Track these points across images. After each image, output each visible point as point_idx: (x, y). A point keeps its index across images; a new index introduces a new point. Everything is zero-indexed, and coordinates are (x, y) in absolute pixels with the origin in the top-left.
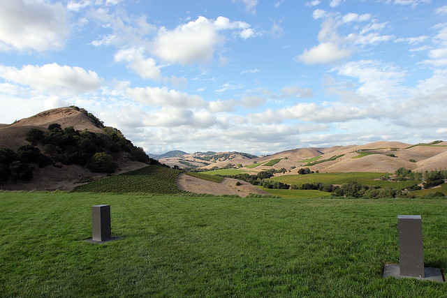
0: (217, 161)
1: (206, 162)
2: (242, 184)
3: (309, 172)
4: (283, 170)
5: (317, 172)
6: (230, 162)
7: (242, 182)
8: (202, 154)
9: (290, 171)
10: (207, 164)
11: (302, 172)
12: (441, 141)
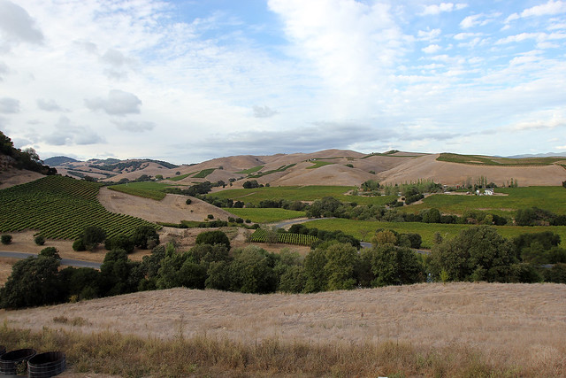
0: (124, 171)
1: (108, 172)
2: (194, 202)
3: (256, 185)
4: (221, 183)
5: (268, 185)
6: (145, 173)
7: (193, 199)
8: (100, 161)
9: (231, 185)
10: (109, 176)
11: (248, 185)
12: (397, 151)
